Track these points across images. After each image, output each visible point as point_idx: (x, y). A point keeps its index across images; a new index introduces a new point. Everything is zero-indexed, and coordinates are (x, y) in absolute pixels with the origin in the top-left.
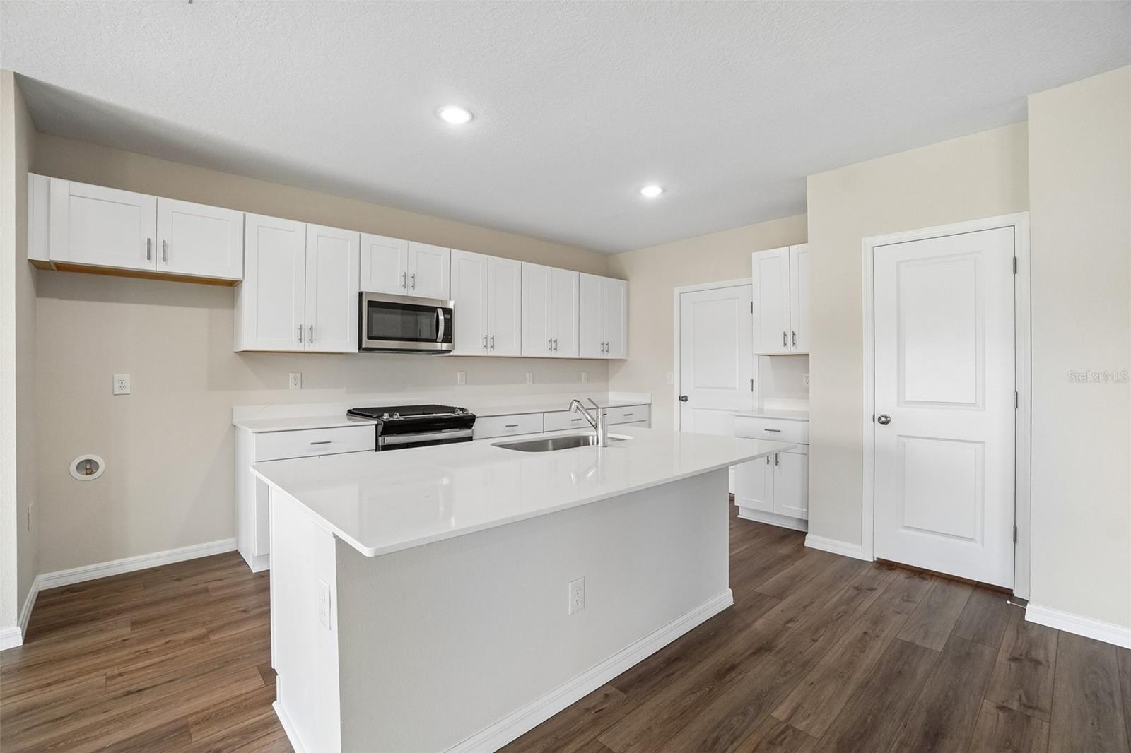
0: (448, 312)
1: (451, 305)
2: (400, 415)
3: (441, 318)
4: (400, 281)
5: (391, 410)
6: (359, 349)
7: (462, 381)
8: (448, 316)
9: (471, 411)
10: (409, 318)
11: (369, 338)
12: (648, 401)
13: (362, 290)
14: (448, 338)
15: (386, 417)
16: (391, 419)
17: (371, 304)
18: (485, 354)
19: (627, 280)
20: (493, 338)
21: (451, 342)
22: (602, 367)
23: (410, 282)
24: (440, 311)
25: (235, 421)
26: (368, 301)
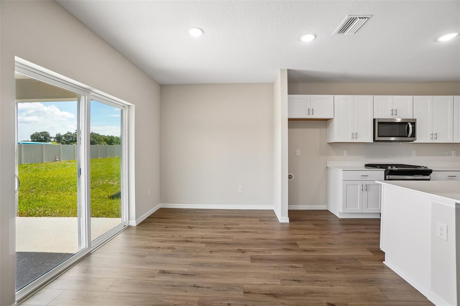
0: (413, 123)
1: (414, 121)
2: (396, 168)
3: (410, 126)
4: (390, 113)
5: (392, 165)
6: (374, 141)
7: (415, 154)
8: (413, 126)
11: (379, 136)
13: (374, 118)
14: (414, 135)
15: (389, 168)
16: (392, 169)
17: (379, 123)
18: (432, 142)
21: (415, 137)
23: (394, 112)
24: (410, 124)
25: (328, 166)
26: (378, 122)
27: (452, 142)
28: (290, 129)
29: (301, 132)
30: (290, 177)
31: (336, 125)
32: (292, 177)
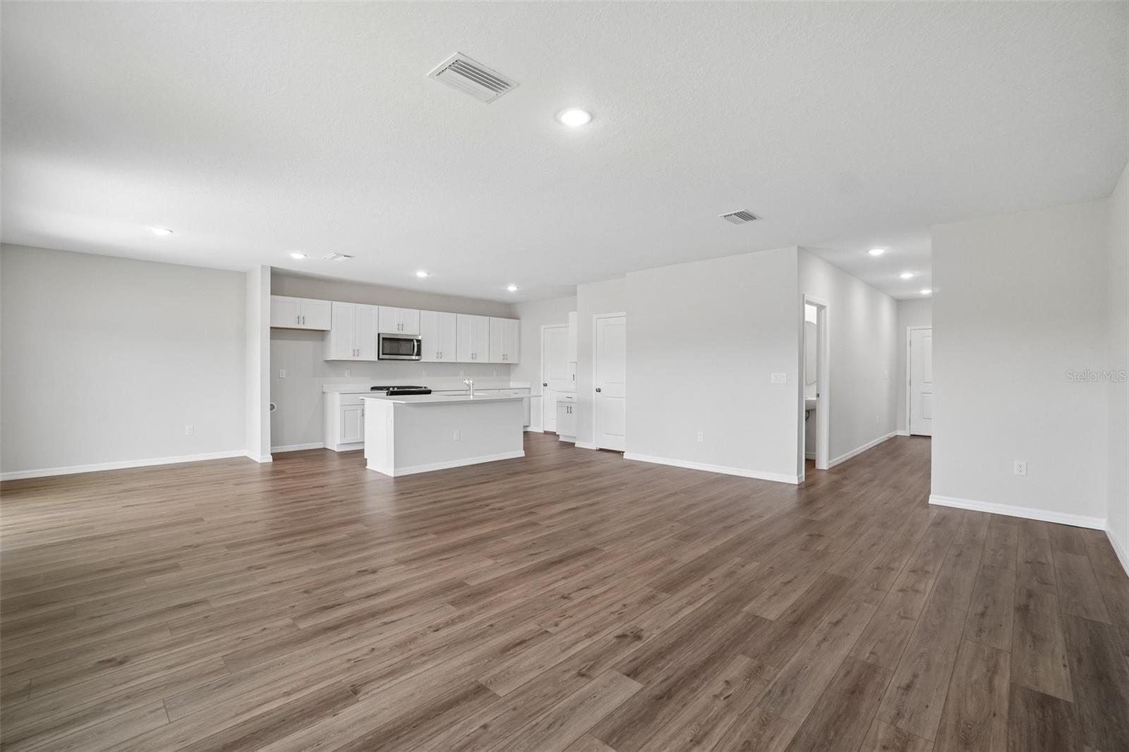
0: (419, 341)
1: (420, 338)
2: (398, 389)
3: (416, 344)
4: (396, 327)
5: (394, 387)
6: (378, 359)
7: (425, 374)
8: (419, 343)
9: (429, 388)
10: (395, 344)
11: (382, 354)
12: (528, 386)
13: (379, 333)
14: (419, 354)
15: (391, 389)
16: (393, 390)
17: (383, 339)
18: (436, 361)
19: (519, 319)
20: (441, 353)
21: (420, 356)
22: (506, 368)
23: (401, 328)
24: (415, 341)
25: (324, 391)
27: (455, 361)
28: (273, 341)
29: (287, 345)
30: (272, 407)
31: (333, 338)
32: (274, 407)
